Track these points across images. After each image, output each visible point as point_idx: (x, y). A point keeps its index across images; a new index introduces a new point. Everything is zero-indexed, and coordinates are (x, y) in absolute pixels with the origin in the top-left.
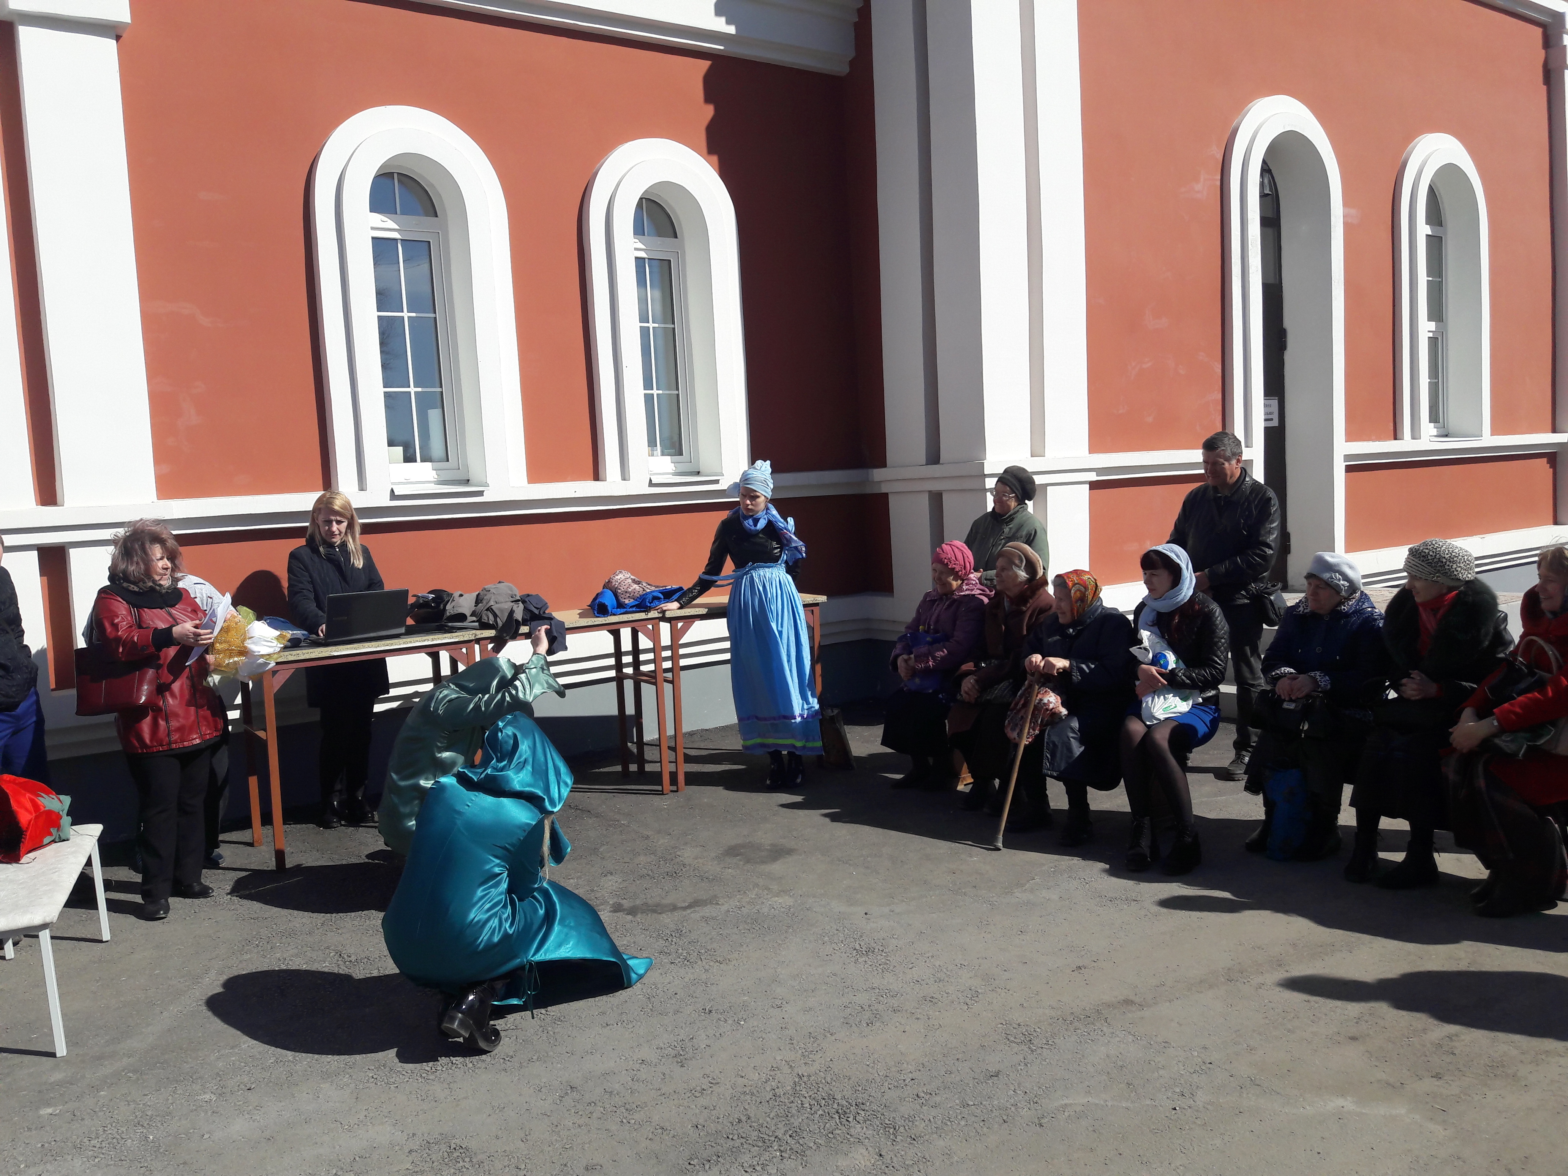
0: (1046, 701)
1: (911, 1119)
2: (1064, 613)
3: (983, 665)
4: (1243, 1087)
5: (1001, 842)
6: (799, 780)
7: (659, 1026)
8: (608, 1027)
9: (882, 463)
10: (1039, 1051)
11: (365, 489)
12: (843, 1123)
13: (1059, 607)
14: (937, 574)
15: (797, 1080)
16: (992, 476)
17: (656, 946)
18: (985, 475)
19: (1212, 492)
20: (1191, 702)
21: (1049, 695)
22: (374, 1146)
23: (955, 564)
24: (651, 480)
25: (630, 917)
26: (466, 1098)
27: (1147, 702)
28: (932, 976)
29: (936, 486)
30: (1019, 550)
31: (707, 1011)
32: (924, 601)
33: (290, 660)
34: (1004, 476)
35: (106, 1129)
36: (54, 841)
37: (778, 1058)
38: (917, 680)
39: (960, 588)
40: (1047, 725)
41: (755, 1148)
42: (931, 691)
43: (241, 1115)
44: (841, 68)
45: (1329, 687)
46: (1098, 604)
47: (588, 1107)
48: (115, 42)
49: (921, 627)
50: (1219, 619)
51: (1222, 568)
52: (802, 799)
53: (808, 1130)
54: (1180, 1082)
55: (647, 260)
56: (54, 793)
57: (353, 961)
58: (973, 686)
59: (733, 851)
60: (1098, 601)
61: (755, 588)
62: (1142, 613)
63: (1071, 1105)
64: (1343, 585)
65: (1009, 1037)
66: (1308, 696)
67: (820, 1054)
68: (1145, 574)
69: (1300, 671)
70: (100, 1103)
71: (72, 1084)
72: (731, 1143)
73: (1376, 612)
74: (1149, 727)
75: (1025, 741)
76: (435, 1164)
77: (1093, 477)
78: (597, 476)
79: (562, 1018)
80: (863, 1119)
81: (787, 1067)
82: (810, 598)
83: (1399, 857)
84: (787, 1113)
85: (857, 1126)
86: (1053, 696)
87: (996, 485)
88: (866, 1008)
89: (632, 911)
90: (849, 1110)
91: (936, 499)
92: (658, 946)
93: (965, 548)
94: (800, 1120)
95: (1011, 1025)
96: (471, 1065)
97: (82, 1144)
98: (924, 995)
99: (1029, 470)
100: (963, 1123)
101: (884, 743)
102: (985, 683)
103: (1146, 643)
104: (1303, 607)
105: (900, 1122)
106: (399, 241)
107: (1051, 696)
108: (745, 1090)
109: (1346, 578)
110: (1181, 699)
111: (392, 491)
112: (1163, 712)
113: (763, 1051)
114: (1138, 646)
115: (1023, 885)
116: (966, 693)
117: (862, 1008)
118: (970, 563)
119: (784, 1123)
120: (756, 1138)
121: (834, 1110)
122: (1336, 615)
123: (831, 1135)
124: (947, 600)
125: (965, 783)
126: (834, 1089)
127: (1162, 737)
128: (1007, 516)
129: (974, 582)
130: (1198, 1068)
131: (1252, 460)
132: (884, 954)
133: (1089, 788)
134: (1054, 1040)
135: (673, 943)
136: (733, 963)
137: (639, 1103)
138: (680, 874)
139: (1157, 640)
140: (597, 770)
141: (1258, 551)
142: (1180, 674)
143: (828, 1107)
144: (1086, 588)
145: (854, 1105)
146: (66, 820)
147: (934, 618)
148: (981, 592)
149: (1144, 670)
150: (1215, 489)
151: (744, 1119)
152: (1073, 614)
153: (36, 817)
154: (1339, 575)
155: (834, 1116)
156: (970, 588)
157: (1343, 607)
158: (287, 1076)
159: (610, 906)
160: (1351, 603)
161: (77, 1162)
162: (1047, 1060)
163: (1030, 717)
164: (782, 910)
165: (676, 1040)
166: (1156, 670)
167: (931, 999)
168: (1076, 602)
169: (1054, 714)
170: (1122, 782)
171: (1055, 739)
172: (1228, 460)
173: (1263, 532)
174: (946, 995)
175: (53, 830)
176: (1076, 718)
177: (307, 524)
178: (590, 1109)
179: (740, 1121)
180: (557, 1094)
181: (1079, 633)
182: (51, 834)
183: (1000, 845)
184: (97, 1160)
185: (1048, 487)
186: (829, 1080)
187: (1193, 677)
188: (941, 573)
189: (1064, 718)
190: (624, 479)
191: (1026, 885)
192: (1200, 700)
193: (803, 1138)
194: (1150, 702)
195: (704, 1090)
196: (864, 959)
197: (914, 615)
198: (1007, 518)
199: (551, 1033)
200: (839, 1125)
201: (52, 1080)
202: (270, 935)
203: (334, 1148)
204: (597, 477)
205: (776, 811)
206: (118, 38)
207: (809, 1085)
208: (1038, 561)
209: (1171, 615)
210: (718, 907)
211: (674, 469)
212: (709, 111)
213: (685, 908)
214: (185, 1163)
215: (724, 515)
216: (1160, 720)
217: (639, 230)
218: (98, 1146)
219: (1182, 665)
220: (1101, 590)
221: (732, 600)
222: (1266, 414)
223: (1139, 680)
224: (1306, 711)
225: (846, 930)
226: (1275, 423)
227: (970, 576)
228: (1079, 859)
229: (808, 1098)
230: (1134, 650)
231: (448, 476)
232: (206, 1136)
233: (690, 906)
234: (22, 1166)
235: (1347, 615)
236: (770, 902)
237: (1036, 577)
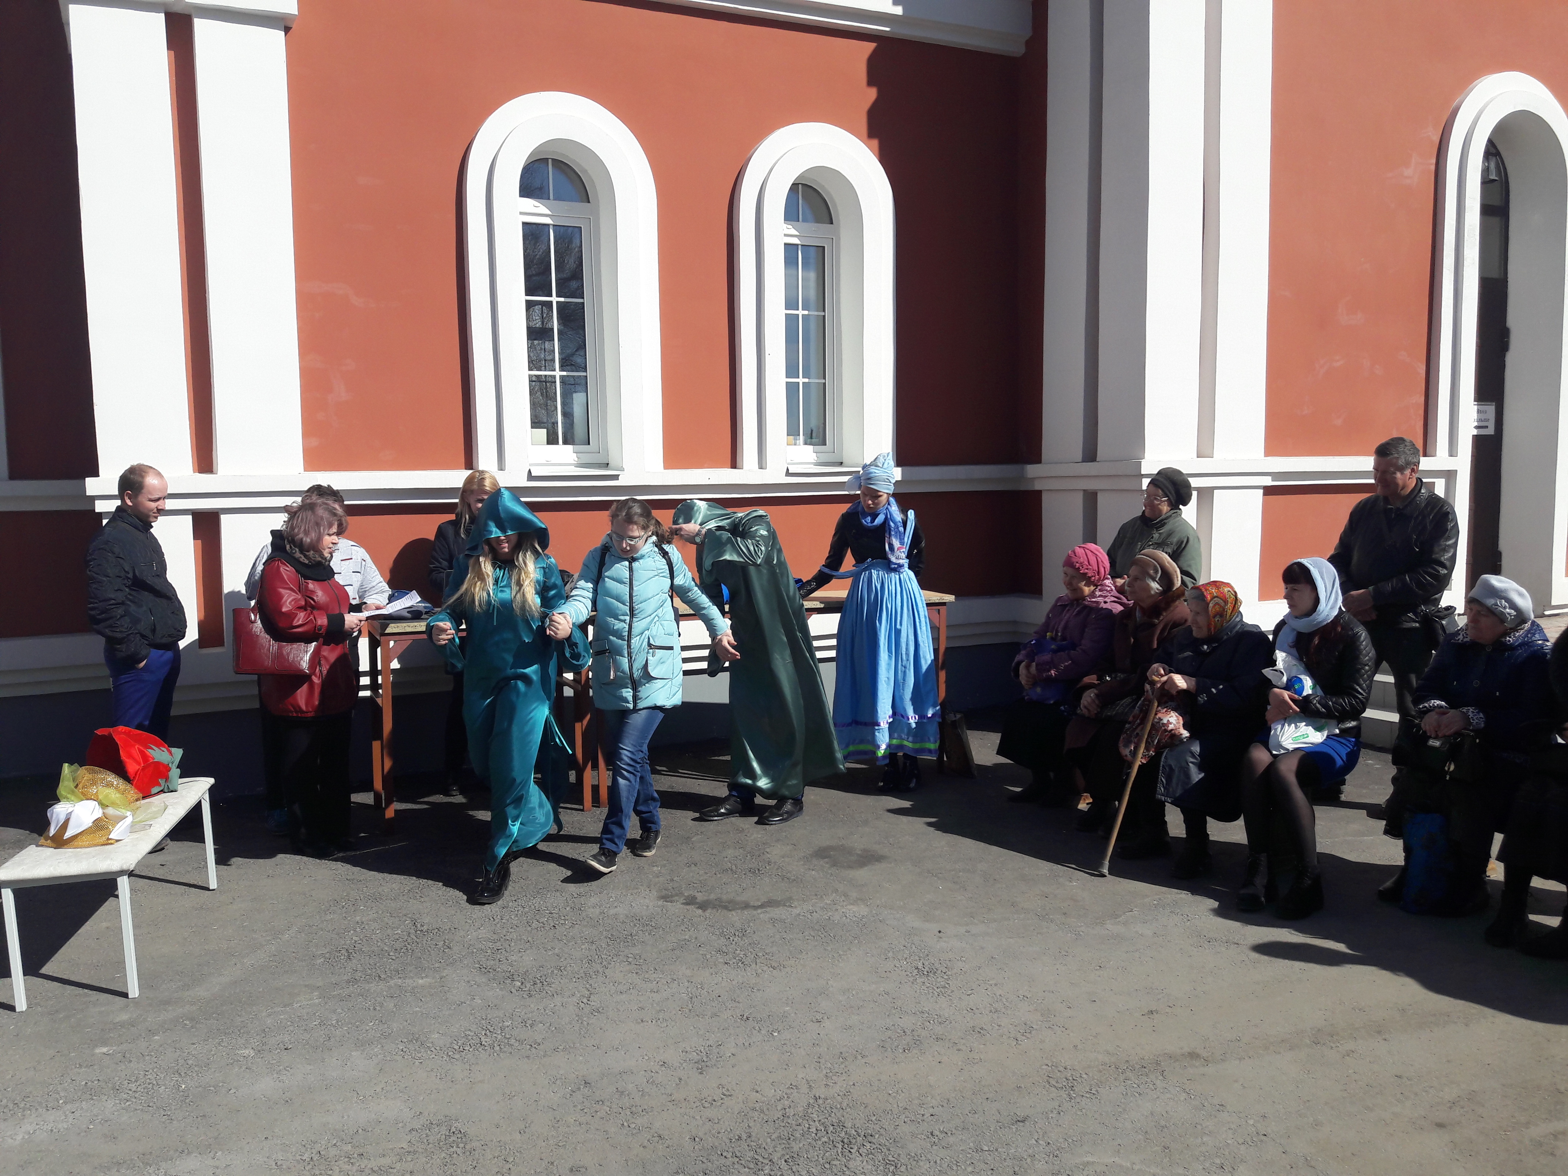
0: (1165, 721)
1: (916, 1158)
2: (1200, 628)
3: (1107, 678)
4: (1294, 1166)
5: (1107, 869)
6: (912, 785)
7: (692, 1028)
8: (642, 1024)
9: (1036, 458)
10: (1078, 1100)
11: (503, 468)
12: (844, 1154)
13: (1195, 622)
14: (1068, 578)
15: (812, 1101)
16: (1147, 476)
17: (716, 945)
18: (1143, 475)
19: (1382, 503)
20: (1326, 733)
21: (1170, 715)
22: (380, 1120)
23: (1087, 569)
24: (788, 470)
25: (700, 911)
26: (482, 1082)
27: (1276, 730)
28: (989, 1005)
29: (1091, 485)
30: (1154, 560)
31: (745, 1017)
32: (1055, 606)
33: (407, 631)
34: (1157, 477)
35: (147, 1073)
36: (162, 791)
37: (800, 1076)
38: (1039, 690)
39: (1092, 595)
40: (1165, 747)
41: (746, 1169)
42: (1052, 702)
43: (270, 1074)
44: (1017, 49)
45: (1483, 725)
46: (1238, 619)
47: (595, 1105)
48: (283, 33)
49: (1048, 634)
50: (1364, 643)
51: (1388, 587)
52: (911, 805)
53: (805, 1157)
54: (1224, 1152)
55: (800, 247)
56: (166, 746)
57: (424, 930)
58: (1093, 701)
59: (822, 853)
60: (1237, 616)
61: (872, 584)
62: (1282, 631)
63: (1093, 1163)
64: (1509, 614)
65: (1051, 1080)
66: (1457, 734)
67: (844, 1077)
68: (1287, 588)
69: (1453, 705)
70: (150, 1047)
71: (134, 1026)
72: (722, 1161)
73: (1547, 646)
74: (1275, 756)
75: (1139, 761)
76: (431, 1146)
77: (1268, 481)
78: (734, 463)
79: (600, 1010)
80: (866, 1152)
81: (806, 1086)
82: (936, 597)
83: (1554, 922)
84: (790, 1136)
85: (857, 1158)
86: (1174, 716)
87: (1148, 486)
88: (908, 1032)
89: (703, 906)
90: (854, 1141)
91: (1091, 499)
92: (718, 944)
93: (1100, 552)
94: (801, 1145)
95: (1057, 1067)
96: (498, 1048)
97: (121, 1086)
98: (974, 1025)
99: (1184, 472)
100: (970, 1169)
101: (999, 753)
102: (1106, 698)
103: (1280, 665)
104: (1463, 635)
105: (904, 1159)
106: (551, 227)
107: (1172, 716)
108: (755, 1106)
109: (1513, 606)
110: (1314, 729)
111: (530, 471)
112: (1292, 742)
113: (786, 1067)
114: (1271, 668)
115: (1117, 916)
116: (1085, 707)
117: (904, 1032)
118: (1104, 568)
119: (784, 1146)
120: (749, 1159)
121: (840, 1138)
122: (1500, 646)
123: (827, 1166)
124: (1078, 605)
125: (1087, 802)
126: (846, 1116)
127: (1288, 770)
128: (1157, 521)
129: (1109, 589)
130: (1248, 1139)
131: (1457, 471)
132: (946, 977)
133: (1208, 818)
134: (1098, 1089)
135: (734, 943)
136: (786, 970)
137: (646, 1108)
138: (763, 872)
139: (1294, 662)
140: (716, 758)
141: (1430, 570)
142: (1315, 701)
143: (834, 1135)
144: (1226, 602)
145: (862, 1136)
146: (175, 772)
147: (1063, 623)
148: (1116, 599)
149: (1276, 695)
150: (1386, 499)
151: (744, 1136)
152: (1209, 629)
153: (144, 769)
154: (1505, 602)
155: (837, 1145)
156: (1104, 595)
157: (1508, 638)
158: (325, 1039)
159: (684, 898)
160: (1518, 634)
161: (110, 1104)
162: (1083, 1110)
163: (1146, 737)
164: (854, 919)
165: (704, 1044)
166: (1288, 695)
167: (980, 1030)
168: (1214, 617)
169: (1174, 737)
170: (1242, 815)
171: (1172, 763)
172: (1401, 469)
173: (1436, 549)
174: (997, 1027)
175: (162, 781)
176: (1198, 742)
177: (457, 501)
178: (597, 1107)
179: (740, 1138)
180: (570, 1088)
181: (1213, 650)
182: (159, 785)
183: (1105, 871)
184: (128, 1104)
185: (1215, 491)
186: (844, 1105)
187: (1329, 706)
188: (1073, 577)
189: (1185, 740)
190: (761, 467)
191: (1121, 916)
192: (1337, 731)
193: (798, 1165)
194: (1279, 729)
195: (714, 1101)
196: (922, 980)
197: (1043, 620)
198: (1158, 523)
199: (585, 1023)
200: (840, 1155)
201: (118, 1019)
202: (358, 898)
203: (343, 1117)
204: (734, 465)
205: (880, 815)
206: (287, 30)
207: (822, 1109)
208: (1176, 572)
209: (1310, 635)
210: (790, 909)
211: (816, 459)
212: (872, 94)
213: (756, 908)
214: (204, 1116)
215: (844, 508)
216: (1288, 750)
217: (791, 215)
218: (133, 1090)
219: (1320, 692)
220: (1241, 604)
221: (851, 595)
222: (1479, 420)
223: (1270, 705)
224: (1453, 749)
225: (914, 947)
226: (1490, 431)
227: (1105, 581)
228: (1188, 893)
229: (817, 1122)
230: (1267, 672)
231: (586, 459)
232: (232, 1091)
233: (761, 906)
234: (61, 1102)
235: (1512, 648)
236: (844, 910)
237: (1173, 588)
